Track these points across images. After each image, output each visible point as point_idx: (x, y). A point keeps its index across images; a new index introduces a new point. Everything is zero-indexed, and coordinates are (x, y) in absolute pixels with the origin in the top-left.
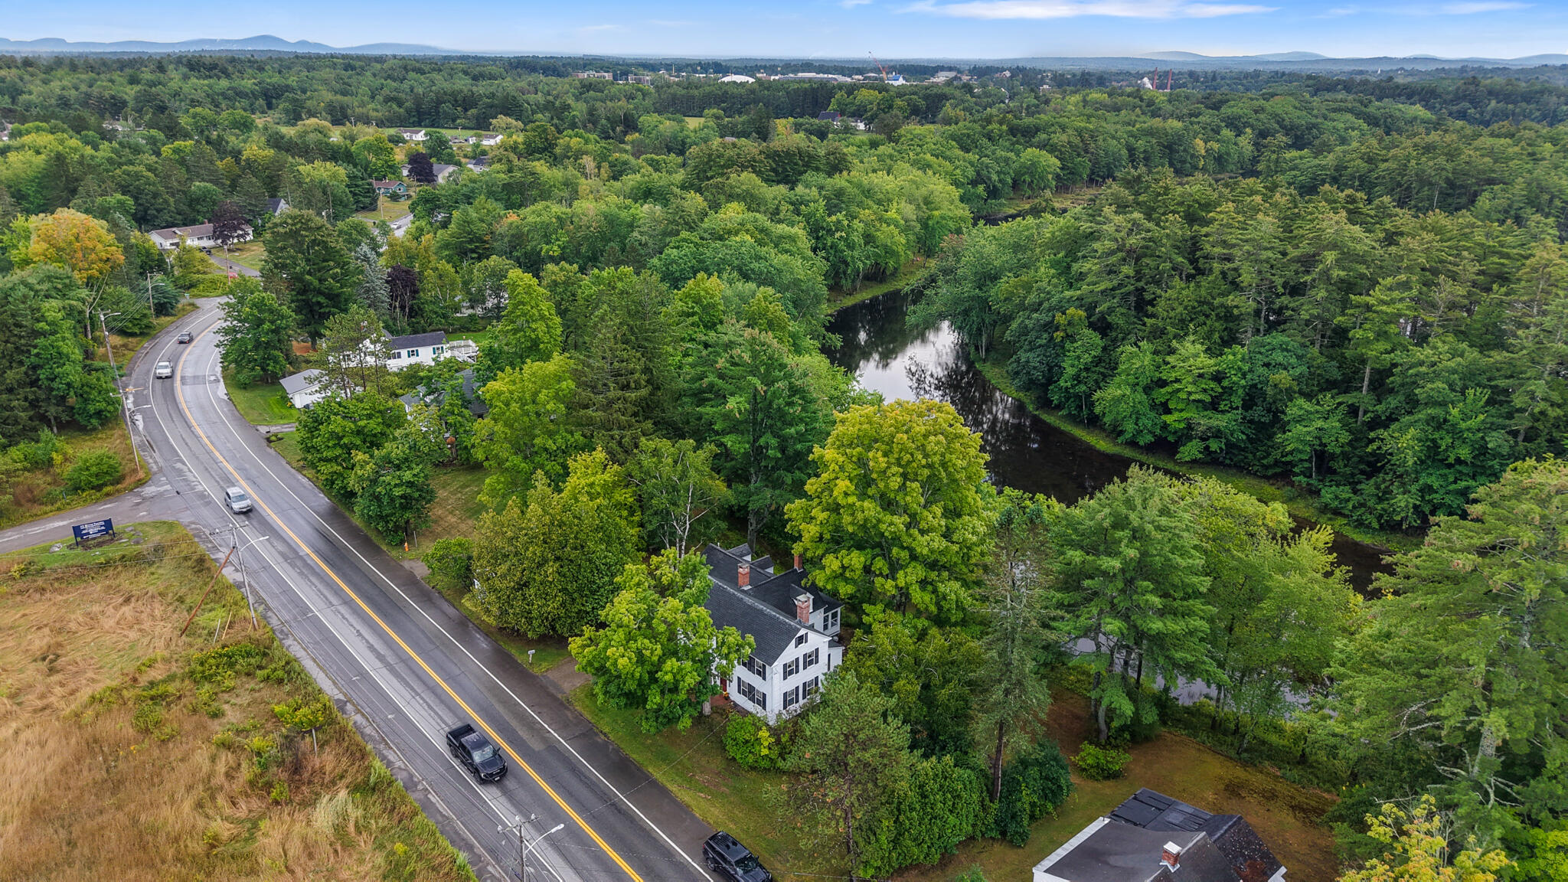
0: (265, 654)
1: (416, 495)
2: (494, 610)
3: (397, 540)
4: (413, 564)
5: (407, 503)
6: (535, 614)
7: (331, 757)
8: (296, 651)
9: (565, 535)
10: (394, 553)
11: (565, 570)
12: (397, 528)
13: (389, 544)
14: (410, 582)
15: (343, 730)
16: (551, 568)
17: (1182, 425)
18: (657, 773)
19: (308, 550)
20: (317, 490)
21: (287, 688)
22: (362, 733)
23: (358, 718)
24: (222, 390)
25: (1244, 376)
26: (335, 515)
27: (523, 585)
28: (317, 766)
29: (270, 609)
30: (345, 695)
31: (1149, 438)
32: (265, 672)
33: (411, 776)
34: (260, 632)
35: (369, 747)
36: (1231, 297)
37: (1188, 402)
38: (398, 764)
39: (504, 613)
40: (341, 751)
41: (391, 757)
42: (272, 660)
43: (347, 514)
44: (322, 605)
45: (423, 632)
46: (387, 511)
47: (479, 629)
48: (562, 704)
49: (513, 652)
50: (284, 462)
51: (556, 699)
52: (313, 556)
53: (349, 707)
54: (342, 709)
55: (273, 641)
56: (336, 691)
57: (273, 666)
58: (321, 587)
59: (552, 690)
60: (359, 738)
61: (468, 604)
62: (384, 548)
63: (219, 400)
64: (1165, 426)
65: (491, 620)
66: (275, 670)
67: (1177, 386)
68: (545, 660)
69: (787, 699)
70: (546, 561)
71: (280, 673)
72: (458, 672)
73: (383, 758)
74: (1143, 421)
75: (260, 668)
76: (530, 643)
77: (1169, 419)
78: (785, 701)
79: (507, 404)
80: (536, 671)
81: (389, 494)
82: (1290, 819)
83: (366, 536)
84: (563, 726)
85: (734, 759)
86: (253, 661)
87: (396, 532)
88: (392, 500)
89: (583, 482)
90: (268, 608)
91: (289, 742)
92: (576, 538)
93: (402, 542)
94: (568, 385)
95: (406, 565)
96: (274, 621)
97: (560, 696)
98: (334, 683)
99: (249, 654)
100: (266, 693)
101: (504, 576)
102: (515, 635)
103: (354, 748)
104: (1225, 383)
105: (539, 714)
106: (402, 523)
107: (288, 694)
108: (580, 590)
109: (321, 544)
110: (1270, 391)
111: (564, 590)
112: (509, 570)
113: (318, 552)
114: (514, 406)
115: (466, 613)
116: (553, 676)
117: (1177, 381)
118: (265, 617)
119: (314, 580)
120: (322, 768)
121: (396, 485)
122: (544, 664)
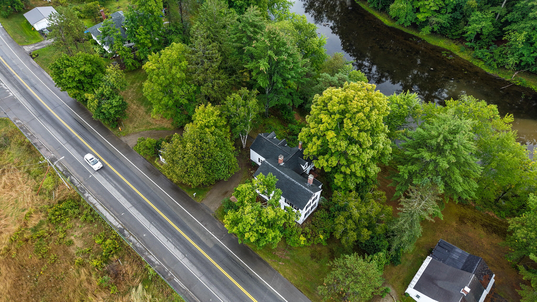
4: (126, 139)
10: (115, 132)
12: (114, 121)
13: (112, 127)
14: (128, 151)
15: (129, 248)
17: (424, 20)
19: (76, 134)
21: (96, 225)
22: (136, 248)
29: (71, 174)
30: (122, 225)
31: (409, 24)
33: (164, 269)
34: (72, 191)
35: (142, 256)
38: (156, 262)
40: (131, 261)
41: (152, 259)
42: (83, 208)
45: (144, 183)
49: (185, 190)
51: (210, 216)
52: (80, 138)
53: (125, 232)
54: (123, 234)
55: (80, 196)
56: (117, 223)
59: (207, 211)
60: (136, 252)
62: (110, 130)
64: (417, 19)
66: (87, 215)
68: (200, 194)
69: (306, 215)
74: (409, 17)
77: (419, 17)
79: (158, 76)
80: (198, 201)
82: (482, 232)
93: (117, 127)
94: (184, 63)
95: (123, 140)
96: (76, 182)
98: (115, 219)
99: (72, 207)
103: (136, 258)
105: (205, 226)
110: (465, 7)
114: (162, 77)
116: (205, 203)
121: (110, 108)
122: (200, 197)
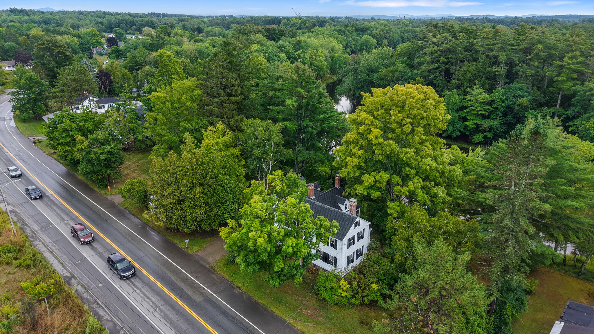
0: (20, 251)
1: (114, 159)
2: (163, 217)
3: (103, 185)
4: (113, 197)
5: (108, 164)
6: (189, 218)
7: (59, 316)
8: (41, 248)
9: (206, 170)
10: (102, 192)
11: (206, 191)
12: (103, 179)
13: (99, 187)
14: (112, 206)
15: (69, 296)
16: (198, 190)
17: (474, 126)
18: (278, 311)
19: (52, 193)
20: (59, 164)
21: (32, 271)
22: (82, 298)
23: (79, 288)
24: (13, 123)
25: (503, 102)
26: (69, 176)
27: (180, 201)
28: (49, 323)
29: (26, 224)
30: (71, 273)
31: (458, 133)
32: (18, 262)
33: (115, 325)
34: (18, 237)
35: (86, 307)
36: (494, 67)
37: (477, 115)
38: (106, 317)
39: (168, 218)
40: (66, 311)
41: (101, 313)
42: (24, 254)
43: (76, 174)
44: (59, 221)
45: (121, 233)
46: (97, 168)
47: (153, 229)
48: (209, 271)
49: (175, 241)
50: (42, 152)
51: (205, 268)
52: (55, 195)
53: (73, 281)
54: (68, 283)
55: (25, 242)
56: (65, 271)
57: (24, 257)
58: (58, 211)
59: (202, 262)
60: (79, 301)
61: (146, 216)
62: (97, 190)
63: (10, 127)
64: (466, 127)
65: (161, 224)
66: (26, 259)
67: (472, 108)
68: (195, 245)
69: (349, 261)
70: (194, 186)
71: (29, 262)
72: (143, 255)
73: (96, 314)
74: (456, 125)
75: (16, 259)
76: (185, 236)
77: (468, 123)
78: (348, 261)
79: (164, 103)
80: (191, 252)
81: (97, 158)
83: (86, 184)
84: (212, 285)
85: (324, 299)
86: (11, 255)
87: (103, 180)
88: (99, 162)
89: (212, 142)
90: (24, 224)
91: (29, 308)
92: (212, 172)
93: (106, 186)
94: (198, 92)
95: (109, 198)
96: (28, 231)
97: (207, 266)
98: (64, 266)
99: (9, 251)
100: (17, 276)
101: (168, 197)
102: (177, 231)
103: (75, 308)
104: (495, 106)
106: (106, 175)
107: (33, 274)
108: (215, 202)
109: (60, 189)
110: (517, 108)
111: (206, 203)
112: (172, 192)
113: (57, 193)
114: (168, 104)
115: (145, 221)
116: (201, 254)
117: (471, 106)
118: (22, 229)
119: (54, 207)
120: (52, 324)
121: (101, 154)
122: (196, 248)
